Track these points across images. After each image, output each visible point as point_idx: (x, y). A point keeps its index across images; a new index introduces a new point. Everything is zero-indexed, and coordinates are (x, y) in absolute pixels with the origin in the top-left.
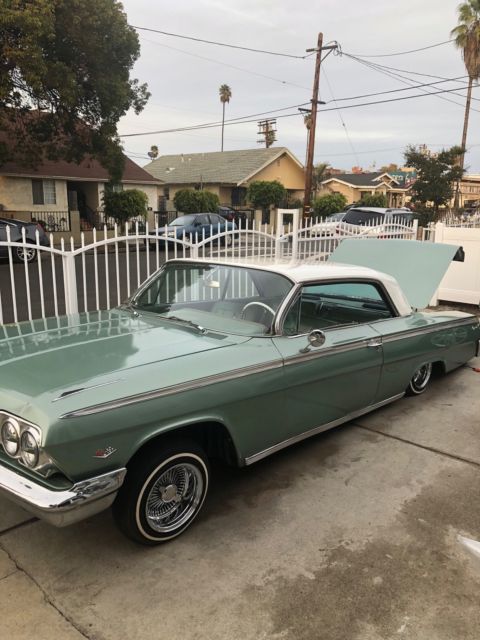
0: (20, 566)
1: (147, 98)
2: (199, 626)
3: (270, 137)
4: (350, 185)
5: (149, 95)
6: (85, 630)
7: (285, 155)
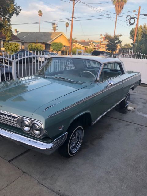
0: (24, 172)
1: (20, 11)
2: (97, 187)
3: (55, 28)
4: (82, 45)
5: (21, 10)
6: (58, 193)
7: (62, 34)
